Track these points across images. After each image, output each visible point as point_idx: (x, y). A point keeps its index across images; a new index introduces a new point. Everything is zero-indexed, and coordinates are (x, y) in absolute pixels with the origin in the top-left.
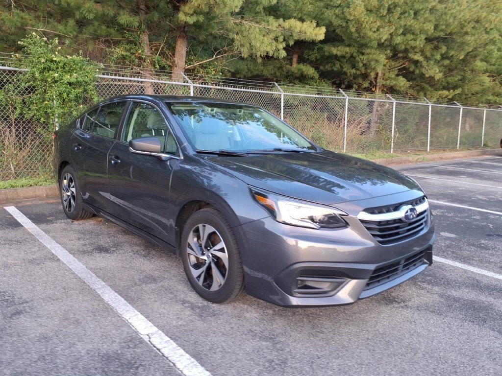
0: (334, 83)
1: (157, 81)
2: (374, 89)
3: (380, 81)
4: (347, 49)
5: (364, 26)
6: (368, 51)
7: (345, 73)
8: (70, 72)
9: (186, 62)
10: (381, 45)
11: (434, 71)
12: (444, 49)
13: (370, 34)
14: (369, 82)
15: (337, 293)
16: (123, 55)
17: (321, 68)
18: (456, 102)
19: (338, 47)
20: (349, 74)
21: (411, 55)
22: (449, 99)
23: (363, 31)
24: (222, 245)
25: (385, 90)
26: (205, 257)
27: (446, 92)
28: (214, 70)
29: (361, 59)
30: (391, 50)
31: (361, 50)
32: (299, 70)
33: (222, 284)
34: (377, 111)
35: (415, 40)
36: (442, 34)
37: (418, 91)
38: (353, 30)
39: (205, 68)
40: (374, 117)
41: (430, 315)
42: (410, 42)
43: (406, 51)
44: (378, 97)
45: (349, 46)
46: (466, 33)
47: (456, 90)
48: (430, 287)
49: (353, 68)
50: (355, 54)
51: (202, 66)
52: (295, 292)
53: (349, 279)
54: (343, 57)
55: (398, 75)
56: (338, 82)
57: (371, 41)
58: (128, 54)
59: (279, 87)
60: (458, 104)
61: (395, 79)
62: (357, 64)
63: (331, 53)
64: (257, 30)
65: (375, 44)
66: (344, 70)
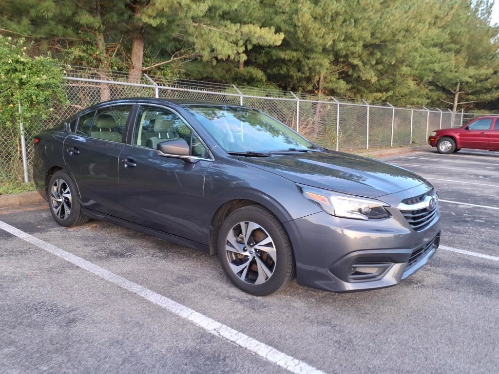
0: (280, 86)
1: (113, 82)
2: (316, 92)
3: (322, 84)
4: (294, 54)
5: (311, 32)
6: (314, 55)
7: (292, 77)
8: (37, 73)
9: (143, 63)
10: (325, 50)
11: (370, 75)
12: (378, 55)
13: (316, 39)
14: (313, 85)
15: (383, 277)
16: (80, 56)
17: (269, 71)
18: (388, 103)
19: (285, 51)
20: (295, 78)
21: (350, 60)
22: (384, 101)
23: (310, 36)
24: (269, 240)
25: (327, 92)
26: (247, 253)
27: (379, 95)
28: (171, 72)
29: (307, 63)
30: (333, 55)
31: (307, 55)
32: (248, 72)
33: (269, 277)
34: (320, 112)
35: (354, 46)
36: (377, 42)
37: (355, 94)
38: (301, 35)
39: (162, 70)
40: (317, 118)
41: (447, 292)
42: (350, 48)
43: (346, 56)
44: (321, 99)
45: (296, 50)
46: (398, 41)
47: (388, 93)
48: (433, 268)
49: (299, 72)
50: (301, 59)
51: (159, 68)
52: (350, 278)
53: (393, 264)
54: (290, 61)
55: (339, 79)
56: (283, 85)
57: (316, 46)
58: (85, 55)
59: (237, 89)
60: (391, 105)
61: (336, 82)
62: (303, 68)
63: (279, 57)
64: (217, 34)
65: (320, 49)
66: (291, 73)
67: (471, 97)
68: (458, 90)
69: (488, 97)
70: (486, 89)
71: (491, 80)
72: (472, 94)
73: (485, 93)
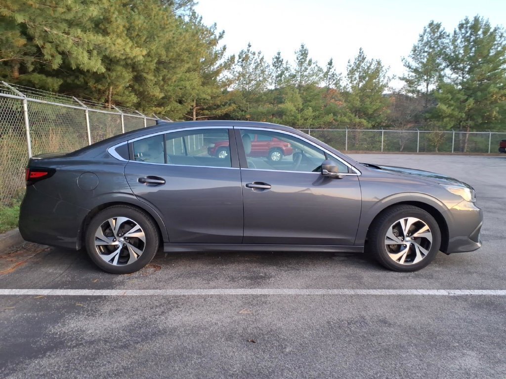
24: (426, 228)
26: (404, 243)
33: (426, 254)
35: (151, 61)
36: (168, 60)
42: (147, 63)
46: (182, 61)
66: (89, 84)
67: (206, 112)
68: (195, 106)
69: (219, 112)
70: (215, 105)
71: (220, 98)
72: (206, 109)
73: (215, 109)
